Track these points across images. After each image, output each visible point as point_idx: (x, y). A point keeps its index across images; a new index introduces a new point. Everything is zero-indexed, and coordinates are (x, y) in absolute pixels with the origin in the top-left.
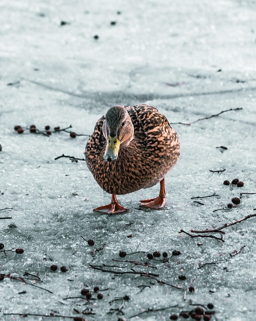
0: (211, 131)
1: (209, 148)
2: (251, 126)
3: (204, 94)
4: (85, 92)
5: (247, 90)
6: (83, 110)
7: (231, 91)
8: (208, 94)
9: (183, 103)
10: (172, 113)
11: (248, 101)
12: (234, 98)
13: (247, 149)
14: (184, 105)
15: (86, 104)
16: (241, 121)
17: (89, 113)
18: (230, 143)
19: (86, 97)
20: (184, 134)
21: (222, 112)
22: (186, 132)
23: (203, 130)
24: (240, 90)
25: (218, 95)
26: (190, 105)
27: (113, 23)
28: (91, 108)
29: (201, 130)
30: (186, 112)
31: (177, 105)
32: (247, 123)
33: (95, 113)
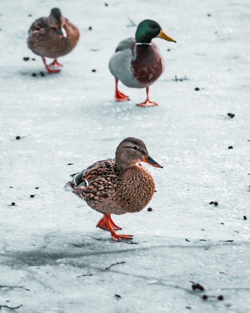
0: (109, 283)
1: (107, 297)
2: (142, 280)
3: (104, 253)
4: (8, 252)
5: (139, 250)
6: (6, 267)
7: (126, 251)
8: (108, 253)
9: (87, 260)
10: (78, 268)
11: (139, 259)
12: (128, 257)
13: (138, 298)
14: (88, 263)
15: (9, 262)
16: (134, 275)
17: (11, 269)
18: (125, 293)
19: (9, 256)
20: (88, 286)
21: (113, 265)
22: (89, 284)
23: (103, 283)
24: (134, 250)
25: (116, 254)
26: (93, 262)
27: (32, 196)
28: (12, 265)
29: (101, 283)
30: (90, 268)
31: (83, 262)
32: (139, 277)
33: (15, 269)
